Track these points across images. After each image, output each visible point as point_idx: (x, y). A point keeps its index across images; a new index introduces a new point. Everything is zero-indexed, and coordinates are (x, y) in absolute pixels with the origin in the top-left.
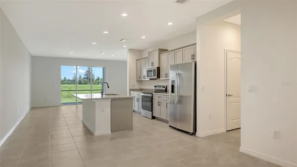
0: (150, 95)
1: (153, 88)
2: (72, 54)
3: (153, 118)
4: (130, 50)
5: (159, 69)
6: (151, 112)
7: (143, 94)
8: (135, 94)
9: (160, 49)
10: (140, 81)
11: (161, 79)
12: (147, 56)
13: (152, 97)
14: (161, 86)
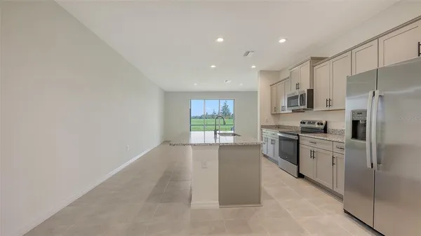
0: (295, 137)
1: (298, 124)
2: (196, 86)
3: (300, 176)
4: (262, 72)
5: (311, 92)
6: (296, 167)
7: (281, 135)
8: (269, 133)
9: (313, 59)
10: (276, 115)
11: (314, 110)
12: (288, 75)
13: (298, 141)
14: (314, 123)
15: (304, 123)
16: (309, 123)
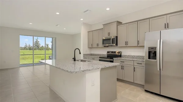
1: (106, 53)
11: (118, 46)
14: (115, 52)
15: (109, 52)
16: (112, 52)
